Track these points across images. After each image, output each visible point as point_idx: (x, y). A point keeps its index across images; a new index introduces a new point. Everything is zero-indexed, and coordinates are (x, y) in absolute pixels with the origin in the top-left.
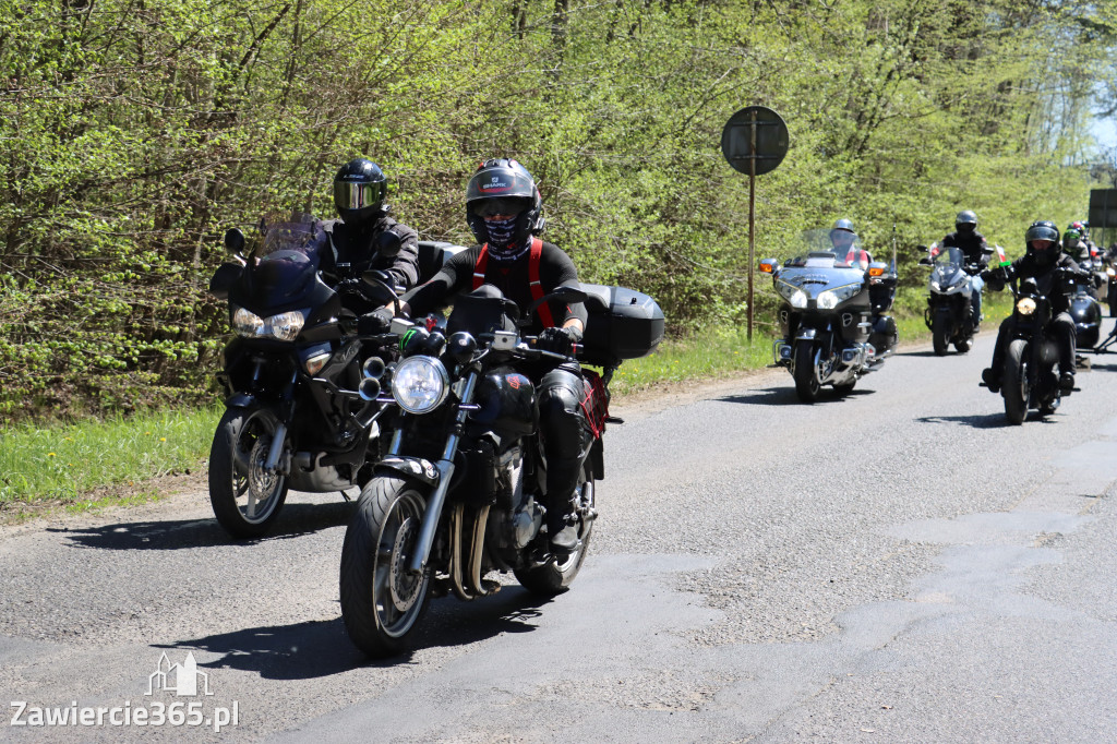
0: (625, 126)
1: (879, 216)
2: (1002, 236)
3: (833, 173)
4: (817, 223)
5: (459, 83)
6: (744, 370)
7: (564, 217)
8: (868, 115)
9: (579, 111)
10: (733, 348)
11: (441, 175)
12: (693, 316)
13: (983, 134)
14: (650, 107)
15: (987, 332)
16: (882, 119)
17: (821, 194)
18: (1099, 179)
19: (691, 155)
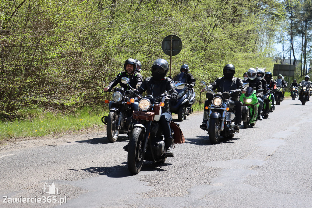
0: (132, 39)
1: (210, 70)
4: (191, 72)
5: (80, 24)
8: (207, 39)
9: (118, 34)
11: (75, 52)
13: (242, 46)
14: (140, 34)
16: (211, 41)
17: (192, 63)
18: (277, 61)
19: (153, 49)
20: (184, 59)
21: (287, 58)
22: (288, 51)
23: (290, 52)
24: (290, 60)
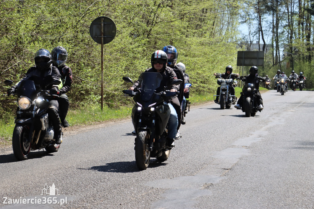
0: (52, 24)
2: (204, 69)
3: (137, 44)
4: (131, 64)
6: (99, 121)
7: (26, 60)
8: (151, 21)
10: (95, 112)
12: (82, 100)
13: (196, 29)
15: (196, 106)
16: (156, 23)
17: (133, 52)
18: (241, 47)
19: (80, 36)
20: (122, 47)
21: (255, 42)
22: (255, 33)
23: (258, 35)
24: (258, 45)
